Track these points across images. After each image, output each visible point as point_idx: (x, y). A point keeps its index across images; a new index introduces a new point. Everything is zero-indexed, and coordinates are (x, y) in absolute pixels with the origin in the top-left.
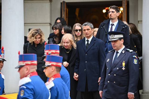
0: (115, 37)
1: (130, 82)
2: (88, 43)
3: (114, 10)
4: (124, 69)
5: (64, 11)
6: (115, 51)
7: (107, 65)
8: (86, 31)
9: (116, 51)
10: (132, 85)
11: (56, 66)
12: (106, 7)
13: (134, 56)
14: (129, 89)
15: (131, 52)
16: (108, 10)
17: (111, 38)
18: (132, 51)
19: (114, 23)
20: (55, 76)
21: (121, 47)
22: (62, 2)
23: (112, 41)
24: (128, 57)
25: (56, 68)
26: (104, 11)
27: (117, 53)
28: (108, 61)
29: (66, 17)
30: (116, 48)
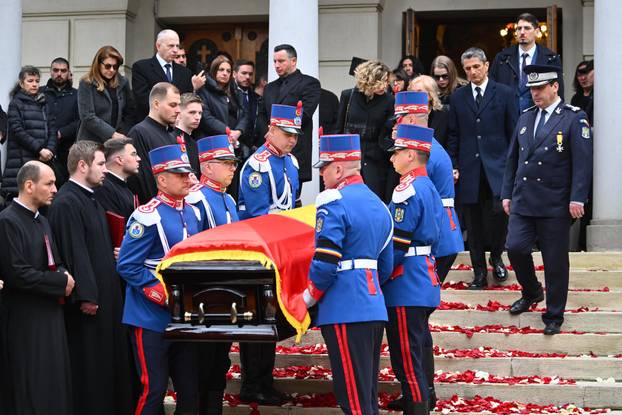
0: (540, 78)
1: (575, 179)
2: (479, 95)
3: (529, 24)
4: (560, 149)
5: (411, 31)
6: (538, 109)
7: (520, 141)
8: (473, 71)
9: (541, 110)
10: (580, 185)
11: (418, 149)
12: (508, 23)
13: (582, 121)
14: (573, 195)
15: (577, 111)
16: (511, 31)
17: (529, 80)
18: (578, 108)
19: (528, 52)
20: (415, 172)
21: (552, 99)
22: (405, 10)
23: (534, 88)
24: (570, 123)
25: (419, 154)
26: (504, 33)
27: (544, 113)
28: (522, 132)
29: (416, 46)
30: (541, 103)
